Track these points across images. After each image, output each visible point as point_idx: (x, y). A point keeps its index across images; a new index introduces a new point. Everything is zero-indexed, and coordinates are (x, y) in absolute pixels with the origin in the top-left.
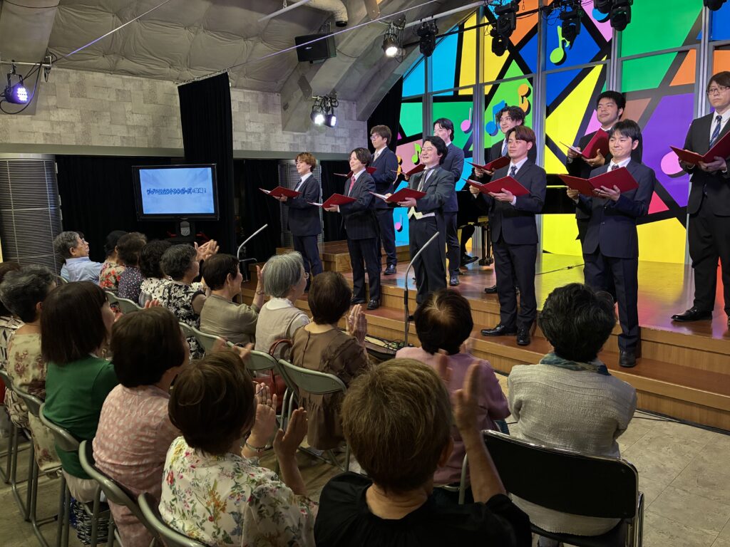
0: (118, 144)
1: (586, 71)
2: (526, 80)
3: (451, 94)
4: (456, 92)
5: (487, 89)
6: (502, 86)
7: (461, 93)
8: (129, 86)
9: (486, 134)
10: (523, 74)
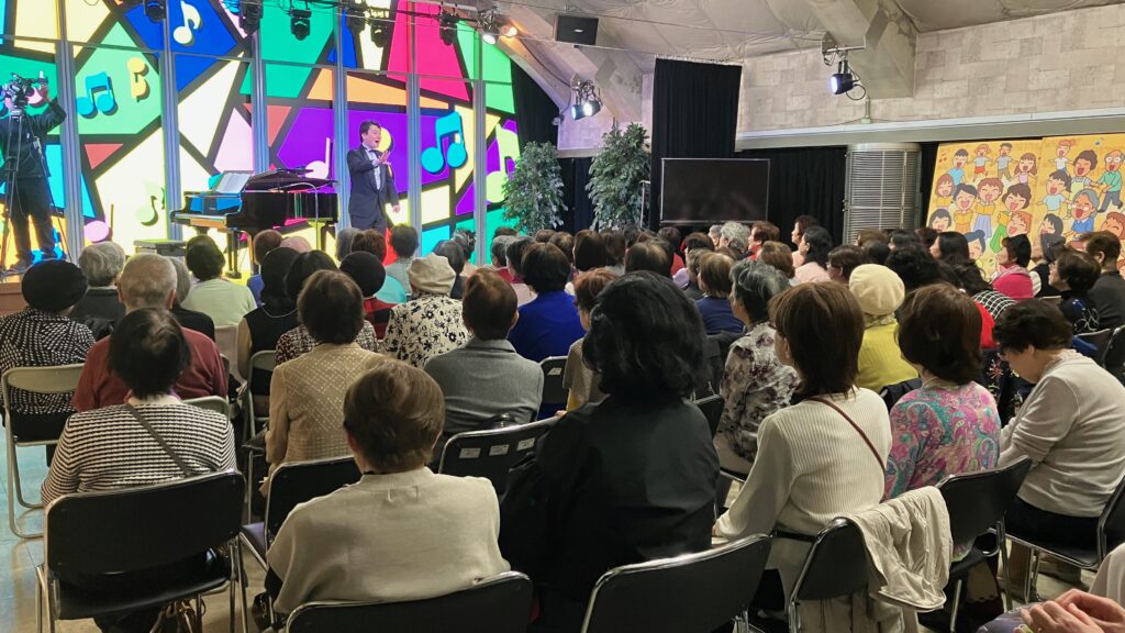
1: (219, 65)
4: (10, 42)
5: (77, 50)
6: (99, 50)
7: (18, 44)
10: (133, 45)
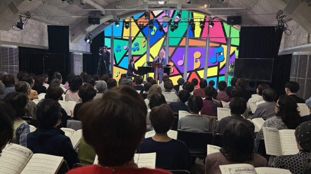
0: (30, 43)
1: (160, 39)
2: (144, 38)
3: (121, 38)
4: (122, 38)
5: (133, 38)
6: (137, 38)
7: (124, 38)
8: (34, 24)
9: (132, 51)
10: (143, 36)
